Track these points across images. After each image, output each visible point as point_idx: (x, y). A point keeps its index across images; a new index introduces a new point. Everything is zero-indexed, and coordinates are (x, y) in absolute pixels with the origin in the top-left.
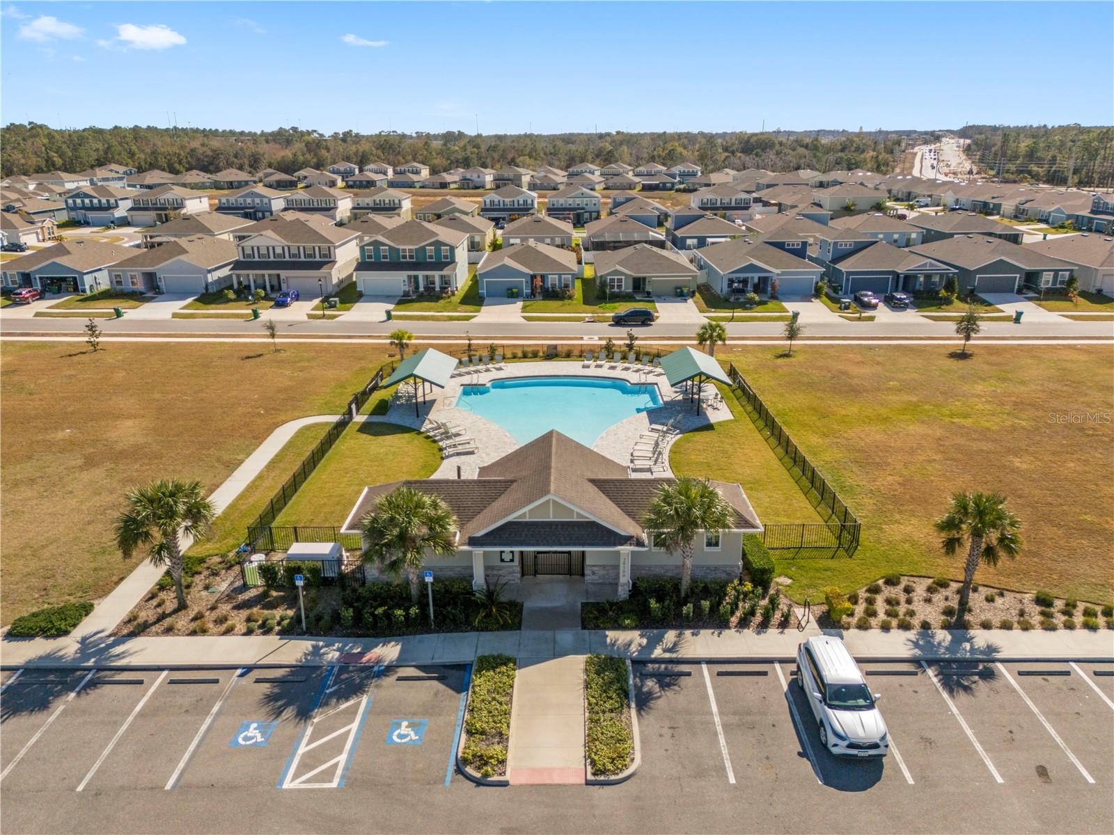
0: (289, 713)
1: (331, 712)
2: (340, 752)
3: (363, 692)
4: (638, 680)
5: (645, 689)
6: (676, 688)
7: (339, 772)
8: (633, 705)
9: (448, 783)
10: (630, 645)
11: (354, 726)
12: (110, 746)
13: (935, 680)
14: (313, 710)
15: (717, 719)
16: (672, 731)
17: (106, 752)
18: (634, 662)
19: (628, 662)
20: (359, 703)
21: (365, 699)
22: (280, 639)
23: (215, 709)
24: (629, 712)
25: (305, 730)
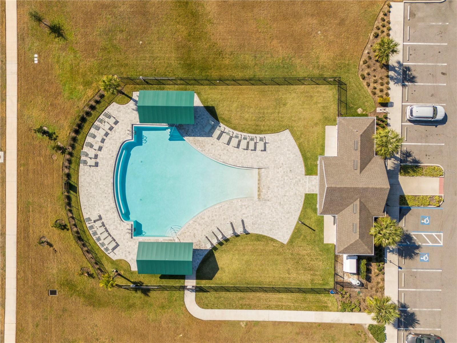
0: (417, 251)
1: (417, 240)
2: (432, 235)
3: (409, 234)
4: (408, 162)
5: (412, 161)
6: (411, 152)
7: (438, 234)
8: (419, 164)
9: (443, 208)
10: (395, 163)
11: (422, 234)
12: (428, 290)
13: (410, 84)
14: (416, 246)
15: (423, 144)
16: (427, 156)
17: (429, 290)
18: (401, 163)
19: (402, 164)
20: (414, 235)
21: (412, 233)
22: (386, 263)
23: (415, 270)
24: (422, 166)
25: (424, 245)
